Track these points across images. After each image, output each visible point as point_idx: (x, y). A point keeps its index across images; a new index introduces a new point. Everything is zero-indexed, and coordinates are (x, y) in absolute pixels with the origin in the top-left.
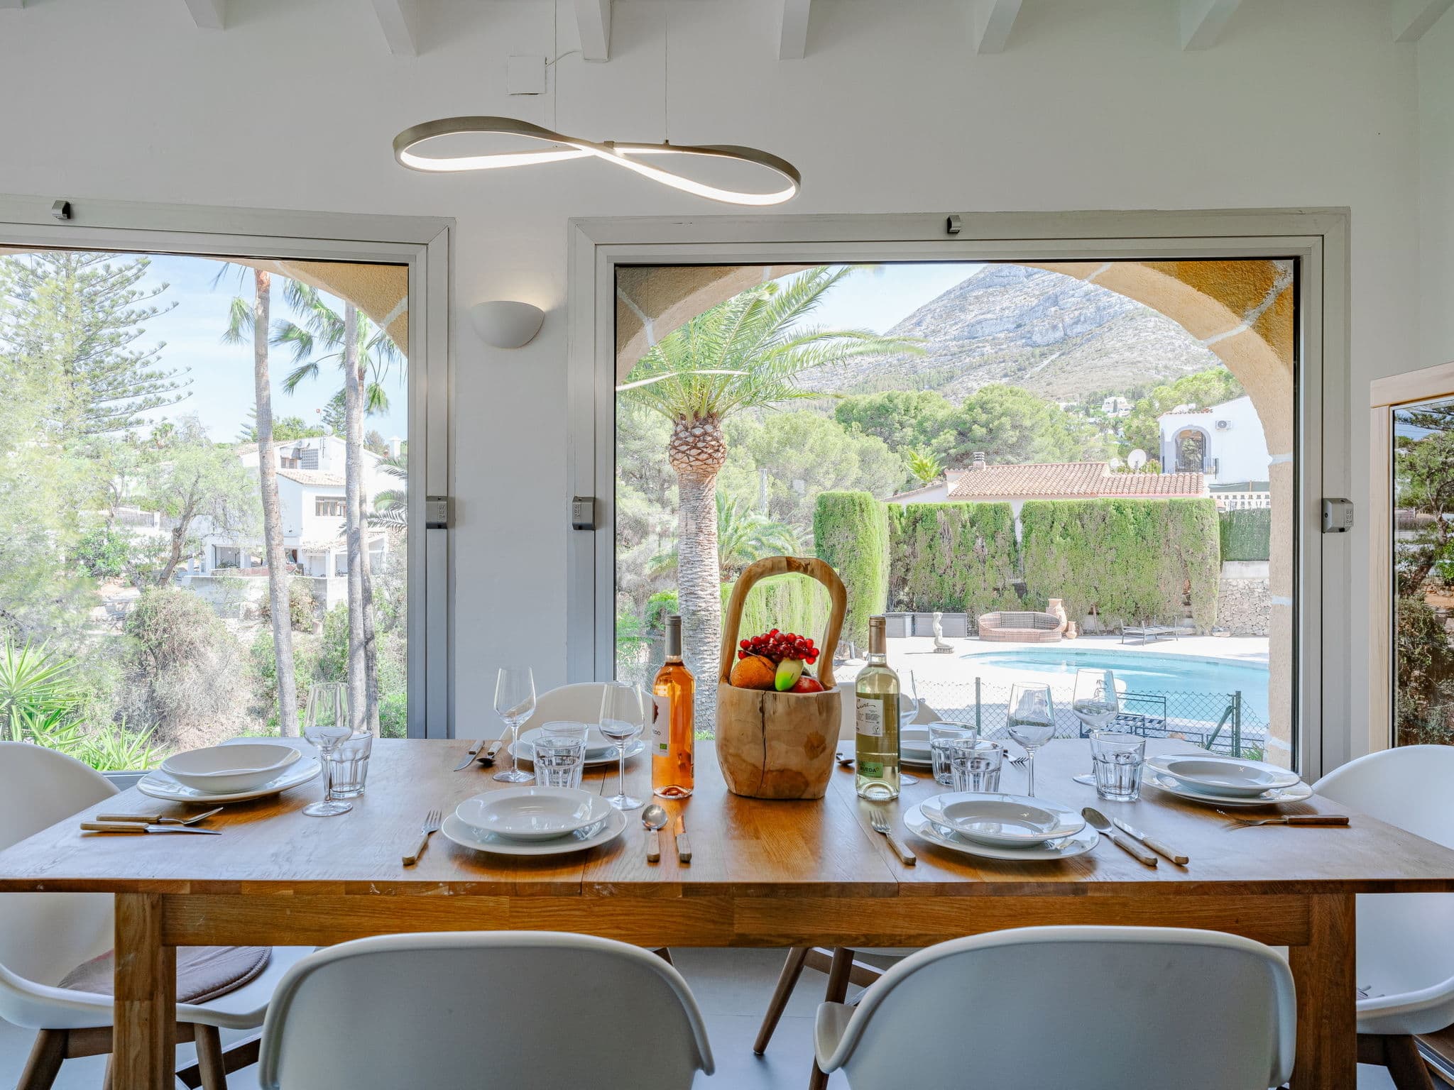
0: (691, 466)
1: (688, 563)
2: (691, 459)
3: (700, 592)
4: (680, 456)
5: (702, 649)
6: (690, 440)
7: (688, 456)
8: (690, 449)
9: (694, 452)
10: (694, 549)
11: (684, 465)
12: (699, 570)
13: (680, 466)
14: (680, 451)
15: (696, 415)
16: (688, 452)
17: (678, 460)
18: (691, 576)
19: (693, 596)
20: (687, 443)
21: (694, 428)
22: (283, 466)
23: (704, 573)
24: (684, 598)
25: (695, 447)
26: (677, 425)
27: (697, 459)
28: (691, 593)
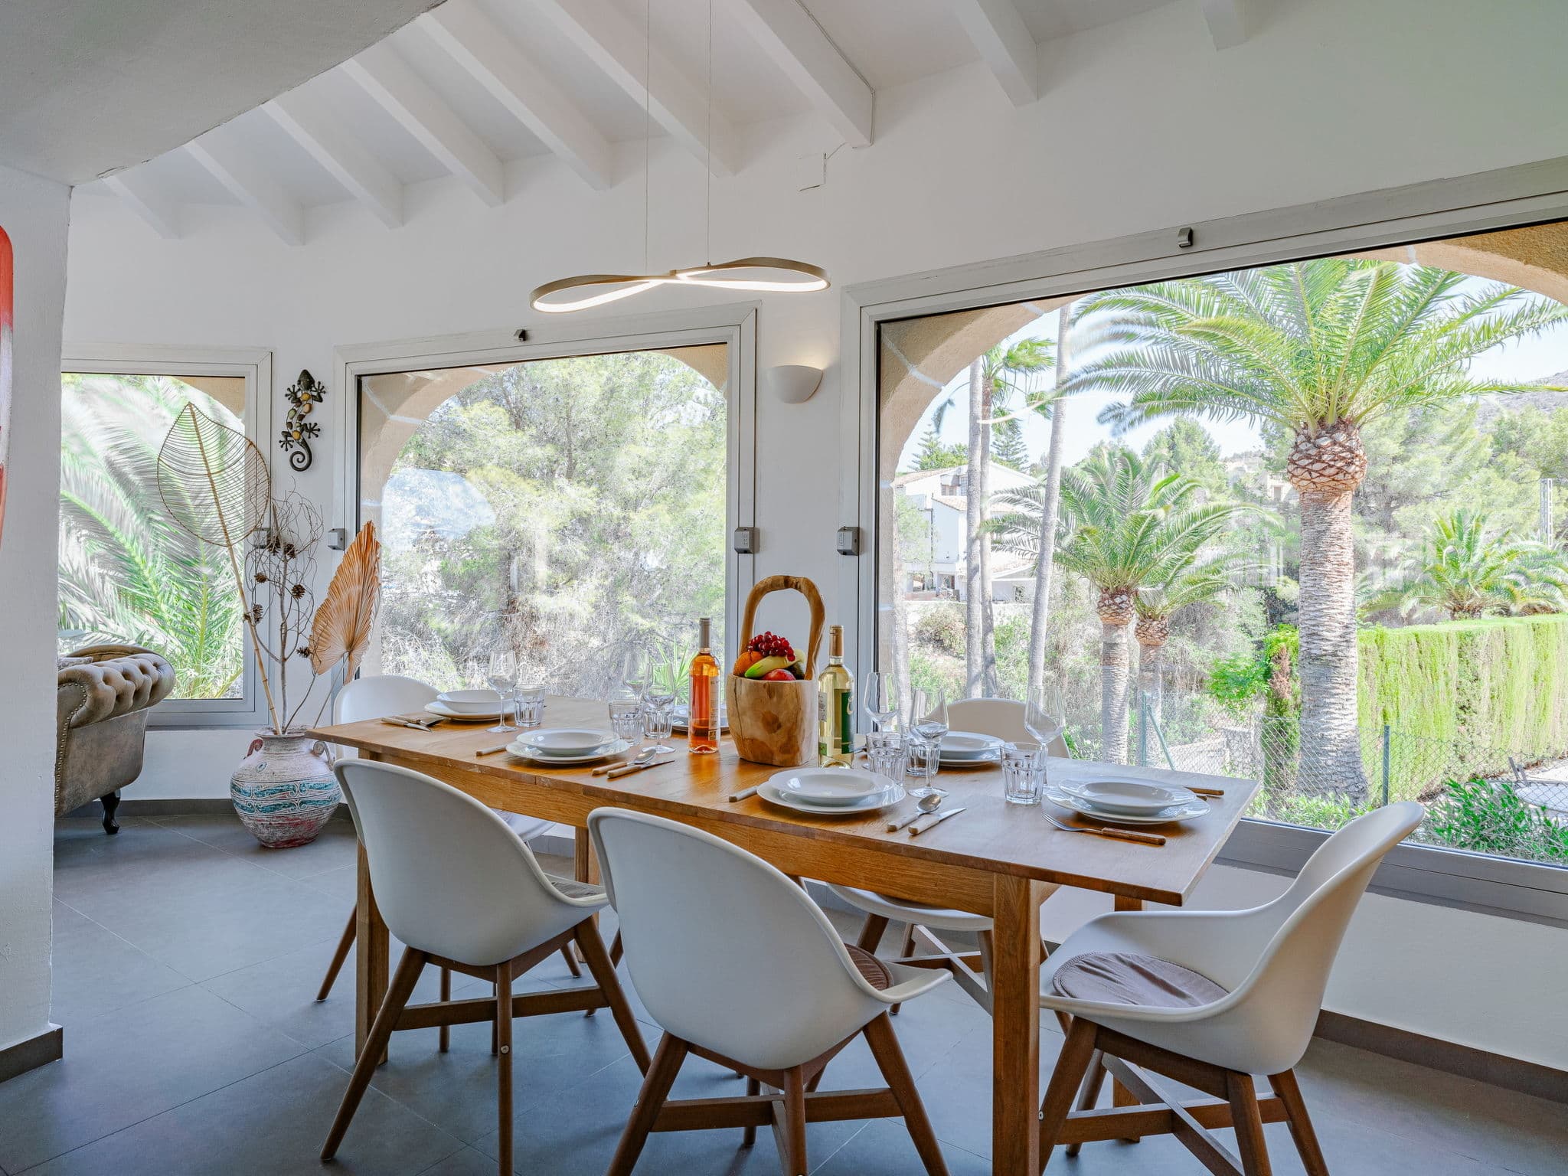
0: (1314, 483)
1: (1311, 597)
2: (1314, 475)
3: (1325, 633)
4: (1299, 471)
5: (1328, 701)
6: (1313, 452)
7: (1310, 472)
8: (1312, 463)
9: (1317, 466)
10: (1317, 582)
11: (1305, 483)
12: (1324, 606)
13: (1301, 483)
14: (1299, 466)
15: (1322, 422)
16: (1310, 467)
17: (1297, 477)
18: (1315, 614)
19: (1315, 637)
20: (1308, 457)
21: (1318, 437)
22: (944, 493)
23: (1332, 611)
24: (1305, 639)
25: (1320, 461)
26: (1298, 435)
27: (1322, 475)
28: (1313, 634)
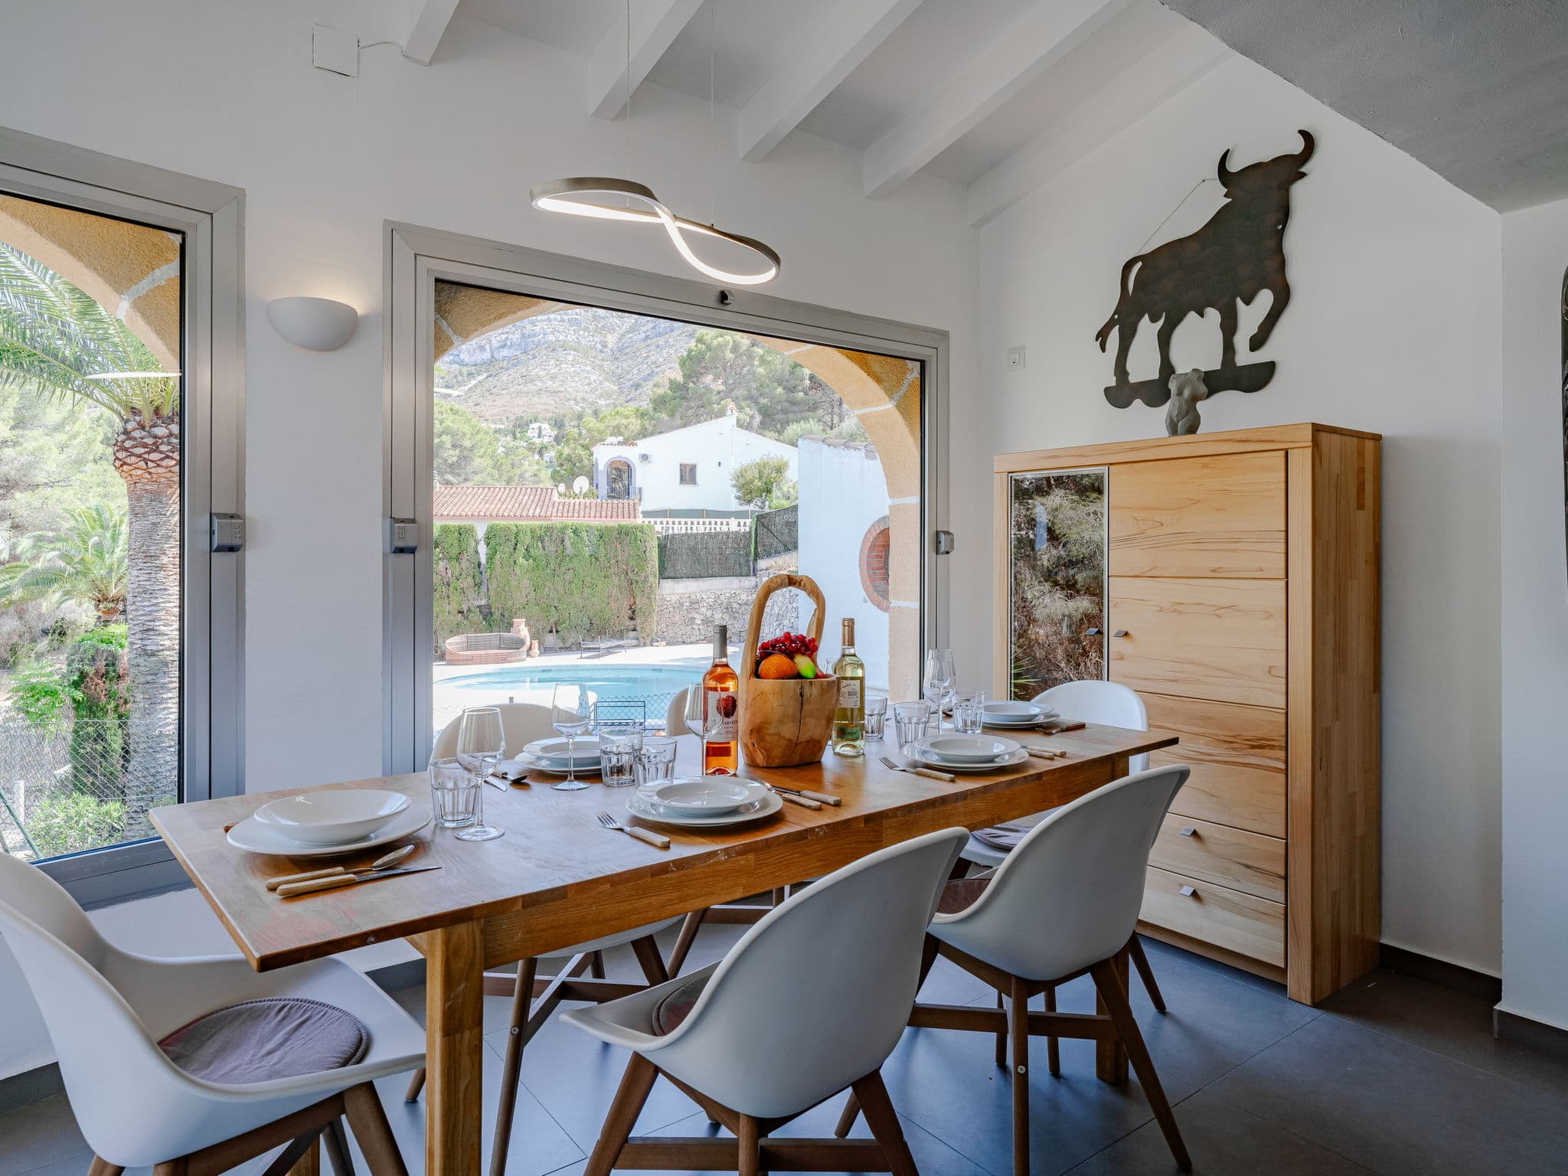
0: (150, 473)
1: (145, 592)
2: (151, 464)
3: (162, 628)
4: (133, 459)
5: (165, 696)
6: (150, 441)
7: (146, 461)
8: (149, 453)
9: (155, 456)
10: (153, 575)
11: (139, 472)
12: (160, 600)
13: (133, 472)
14: (133, 454)
15: (157, 411)
16: (146, 456)
17: (130, 465)
18: (150, 609)
19: (151, 633)
20: (145, 446)
21: (154, 426)
23: (168, 605)
24: (138, 636)
25: (157, 450)
26: (126, 421)
27: (158, 465)
28: (150, 630)
